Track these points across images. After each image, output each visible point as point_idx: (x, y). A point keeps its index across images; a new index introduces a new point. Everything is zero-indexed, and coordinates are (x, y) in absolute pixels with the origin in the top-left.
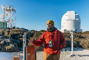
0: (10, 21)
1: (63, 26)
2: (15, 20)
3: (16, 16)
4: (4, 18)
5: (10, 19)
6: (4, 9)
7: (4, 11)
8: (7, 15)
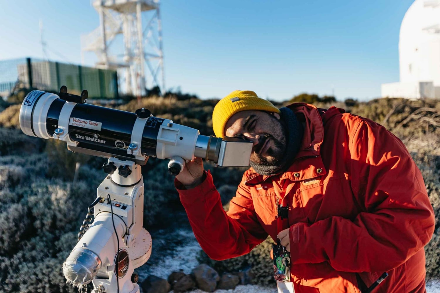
0: (136, 62)
1: (410, 67)
2: (159, 53)
3: (160, 34)
4: (105, 50)
5: (136, 51)
6: (103, 5)
7: (104, 15)
8: (120, 32)
